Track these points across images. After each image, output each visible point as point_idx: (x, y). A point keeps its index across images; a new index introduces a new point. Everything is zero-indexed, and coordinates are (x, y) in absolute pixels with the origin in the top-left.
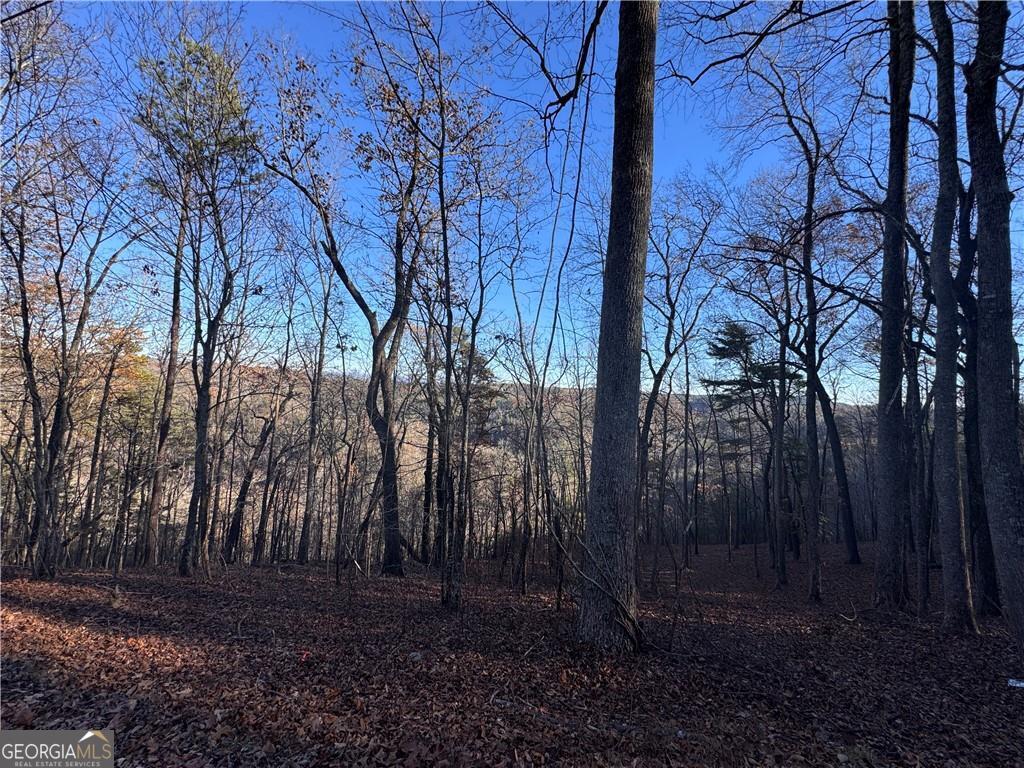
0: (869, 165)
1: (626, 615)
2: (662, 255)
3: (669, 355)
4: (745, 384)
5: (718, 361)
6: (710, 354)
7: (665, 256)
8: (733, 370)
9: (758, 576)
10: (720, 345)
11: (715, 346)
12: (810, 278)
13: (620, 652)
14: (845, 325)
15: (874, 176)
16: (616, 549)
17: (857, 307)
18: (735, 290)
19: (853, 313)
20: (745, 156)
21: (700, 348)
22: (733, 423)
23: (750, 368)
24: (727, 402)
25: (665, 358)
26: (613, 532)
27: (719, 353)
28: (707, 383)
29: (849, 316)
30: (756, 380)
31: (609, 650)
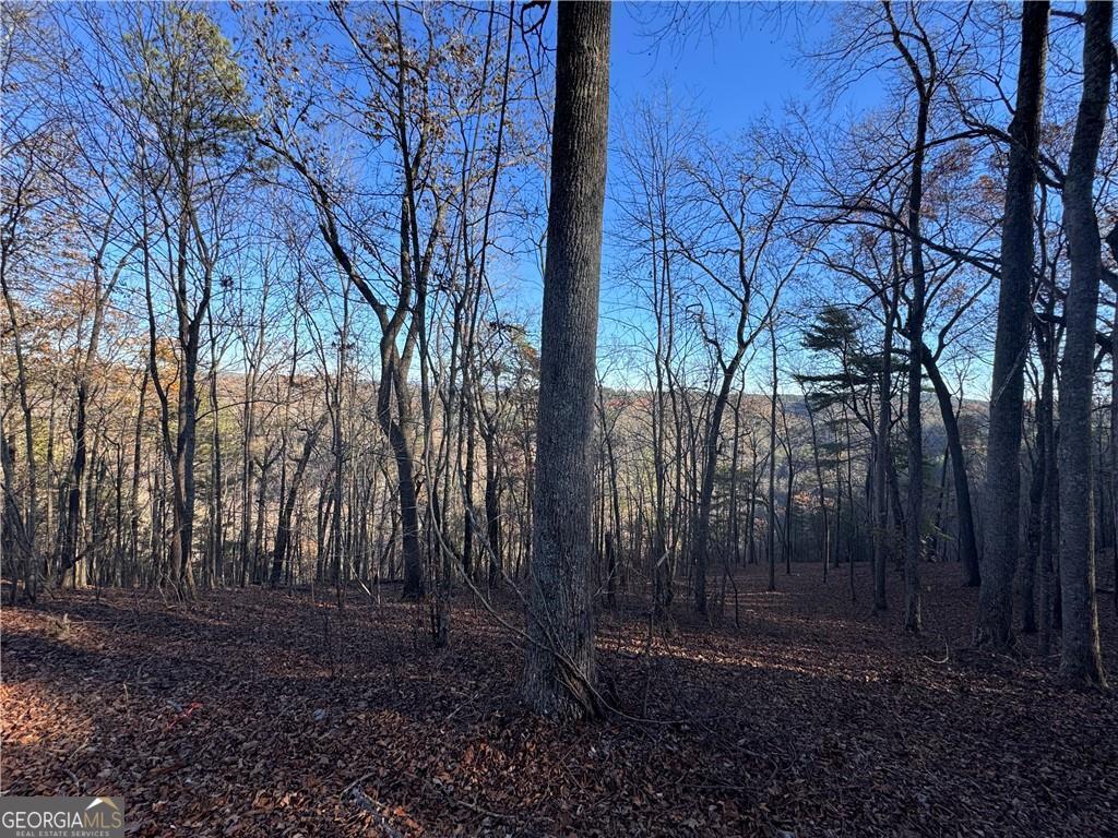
0: (997, 83)
1: (571, 673)
2: (735, 225)
3: (743, 345)
4: (847, 379)
5: (814, 353)
6: (804, 345)
7: (739, 227)
8: (831, 363)
9: (854, 599)
10: (817, 334)
11: (809, 335)
12: (919, 240)
13: (562, 720)
14: (976, 305)
15: (1003, 98)
16: (557, 589)
17: (990, 282)
18: (833, 266)
19: (985, 287)
20: (839, 92)
21: (790, 337)
22: (833, 425)
23: (853, 359)
24: (823, 401)
25: (737, 349)
26: (553, 566)
27: (816, 343)
28: (801, 379)
29: (980, 291)
30: (860, 374)
31: (549, 717)
